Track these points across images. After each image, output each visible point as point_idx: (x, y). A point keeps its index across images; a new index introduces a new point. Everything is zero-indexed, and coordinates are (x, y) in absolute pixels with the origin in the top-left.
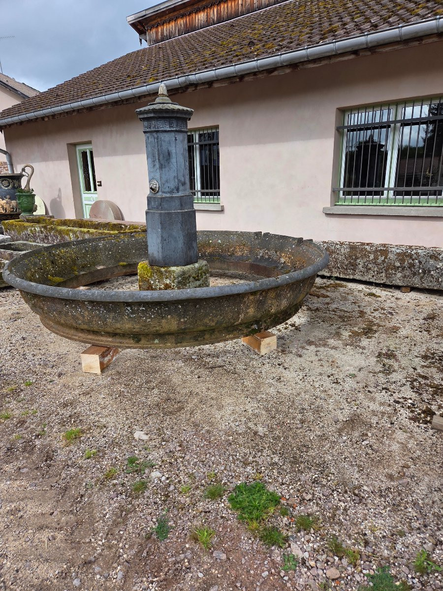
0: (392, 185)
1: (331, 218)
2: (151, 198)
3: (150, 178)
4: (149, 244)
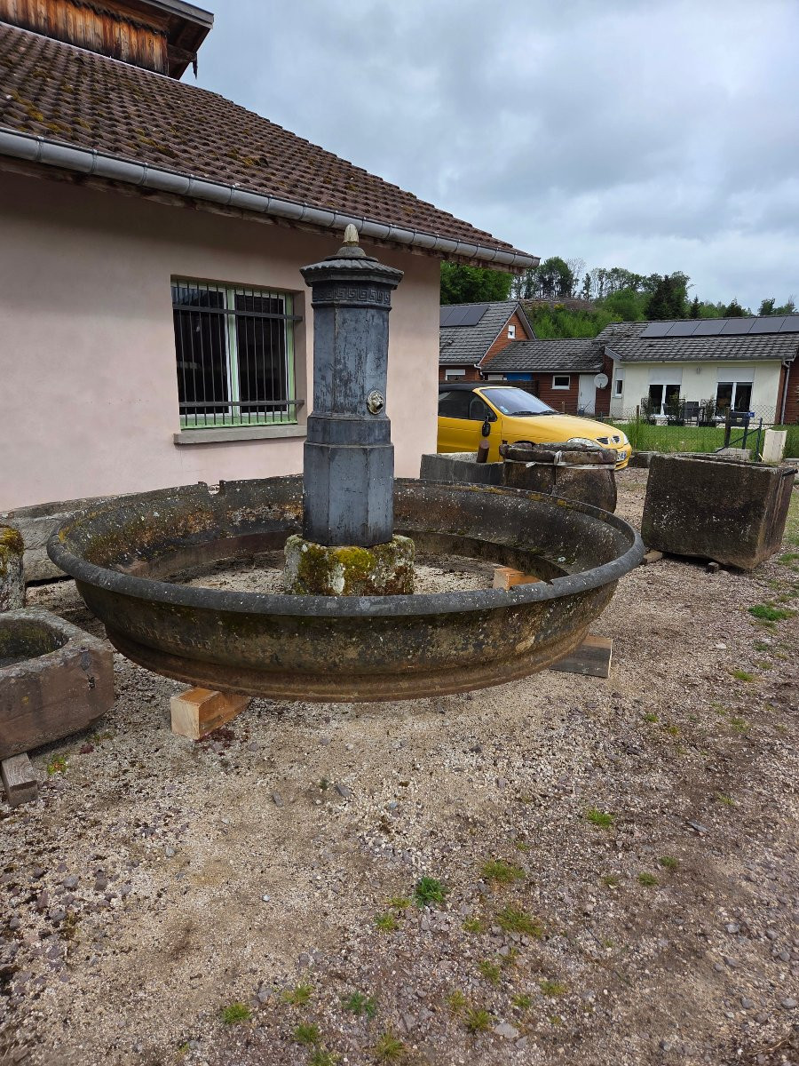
0: (237, 398)
1: (186, 452)
2: (373, 423)
3: (368, 387)
4: (370, 509)
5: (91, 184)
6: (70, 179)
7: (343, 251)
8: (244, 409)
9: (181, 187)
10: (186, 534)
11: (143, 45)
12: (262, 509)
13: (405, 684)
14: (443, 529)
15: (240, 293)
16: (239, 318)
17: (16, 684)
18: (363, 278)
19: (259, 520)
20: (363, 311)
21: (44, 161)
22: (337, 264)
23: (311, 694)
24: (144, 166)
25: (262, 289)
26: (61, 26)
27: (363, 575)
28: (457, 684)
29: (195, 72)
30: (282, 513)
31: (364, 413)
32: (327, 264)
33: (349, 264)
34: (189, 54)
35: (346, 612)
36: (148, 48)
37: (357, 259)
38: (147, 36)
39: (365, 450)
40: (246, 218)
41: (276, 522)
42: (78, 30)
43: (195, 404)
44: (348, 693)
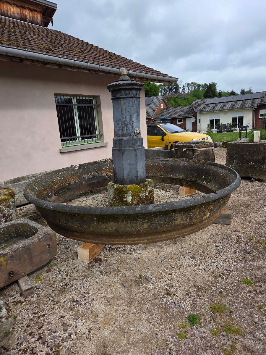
0: (80, 135)
1: (65, 154)
2: (137, 139)
3: (134, 126)
4: (138, 170)
5: (26, 62)
6: (18, 60)
7: (121, 78)
8: (82, 138)
9: (57, 61)
10: (69, 185)
11: (34, 17)
12: (94, 173)
13: (164, 235)
14: (158, 175)
15: (78, 98)
16: (79, 107)
17: (22, 250)
18: (131, 87)
19: (93, 177)
20: (131, 99)
21: (8, 55)
22: (121, 82)
23: (130, 242)
24: (44, 54)
25: (85, 96)
26: (6, 12)
27: (138, 194)
28: (182, 233)
29: (52, 25)
30: (101, 174)
31: (134, 136)
32: (117, 83)
33: (125, 82)
34: (50, 19)
35: (144, 211)
36: (36, 17)
37: (127, 80)
38: (35, 13)
39: (135, 149)
40: (80, 71)
41: (100, 177)
42: (12, 12)
43: (66, 138)
44: (143, 240)
